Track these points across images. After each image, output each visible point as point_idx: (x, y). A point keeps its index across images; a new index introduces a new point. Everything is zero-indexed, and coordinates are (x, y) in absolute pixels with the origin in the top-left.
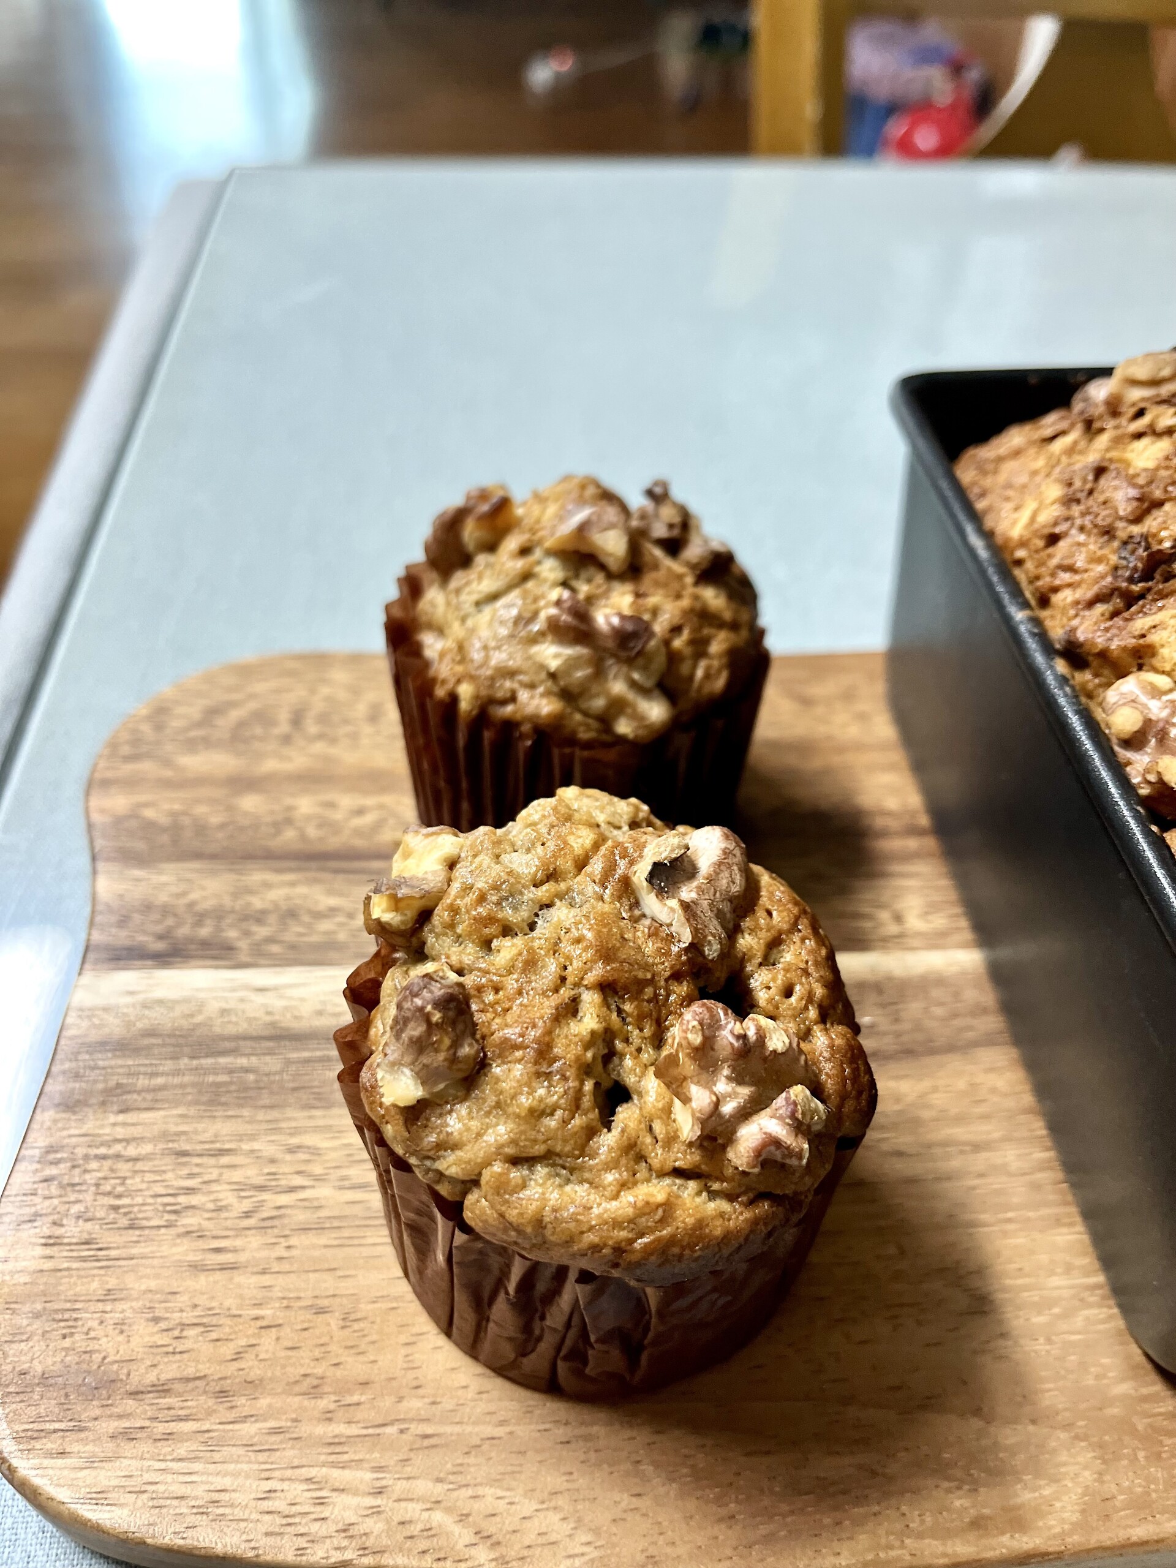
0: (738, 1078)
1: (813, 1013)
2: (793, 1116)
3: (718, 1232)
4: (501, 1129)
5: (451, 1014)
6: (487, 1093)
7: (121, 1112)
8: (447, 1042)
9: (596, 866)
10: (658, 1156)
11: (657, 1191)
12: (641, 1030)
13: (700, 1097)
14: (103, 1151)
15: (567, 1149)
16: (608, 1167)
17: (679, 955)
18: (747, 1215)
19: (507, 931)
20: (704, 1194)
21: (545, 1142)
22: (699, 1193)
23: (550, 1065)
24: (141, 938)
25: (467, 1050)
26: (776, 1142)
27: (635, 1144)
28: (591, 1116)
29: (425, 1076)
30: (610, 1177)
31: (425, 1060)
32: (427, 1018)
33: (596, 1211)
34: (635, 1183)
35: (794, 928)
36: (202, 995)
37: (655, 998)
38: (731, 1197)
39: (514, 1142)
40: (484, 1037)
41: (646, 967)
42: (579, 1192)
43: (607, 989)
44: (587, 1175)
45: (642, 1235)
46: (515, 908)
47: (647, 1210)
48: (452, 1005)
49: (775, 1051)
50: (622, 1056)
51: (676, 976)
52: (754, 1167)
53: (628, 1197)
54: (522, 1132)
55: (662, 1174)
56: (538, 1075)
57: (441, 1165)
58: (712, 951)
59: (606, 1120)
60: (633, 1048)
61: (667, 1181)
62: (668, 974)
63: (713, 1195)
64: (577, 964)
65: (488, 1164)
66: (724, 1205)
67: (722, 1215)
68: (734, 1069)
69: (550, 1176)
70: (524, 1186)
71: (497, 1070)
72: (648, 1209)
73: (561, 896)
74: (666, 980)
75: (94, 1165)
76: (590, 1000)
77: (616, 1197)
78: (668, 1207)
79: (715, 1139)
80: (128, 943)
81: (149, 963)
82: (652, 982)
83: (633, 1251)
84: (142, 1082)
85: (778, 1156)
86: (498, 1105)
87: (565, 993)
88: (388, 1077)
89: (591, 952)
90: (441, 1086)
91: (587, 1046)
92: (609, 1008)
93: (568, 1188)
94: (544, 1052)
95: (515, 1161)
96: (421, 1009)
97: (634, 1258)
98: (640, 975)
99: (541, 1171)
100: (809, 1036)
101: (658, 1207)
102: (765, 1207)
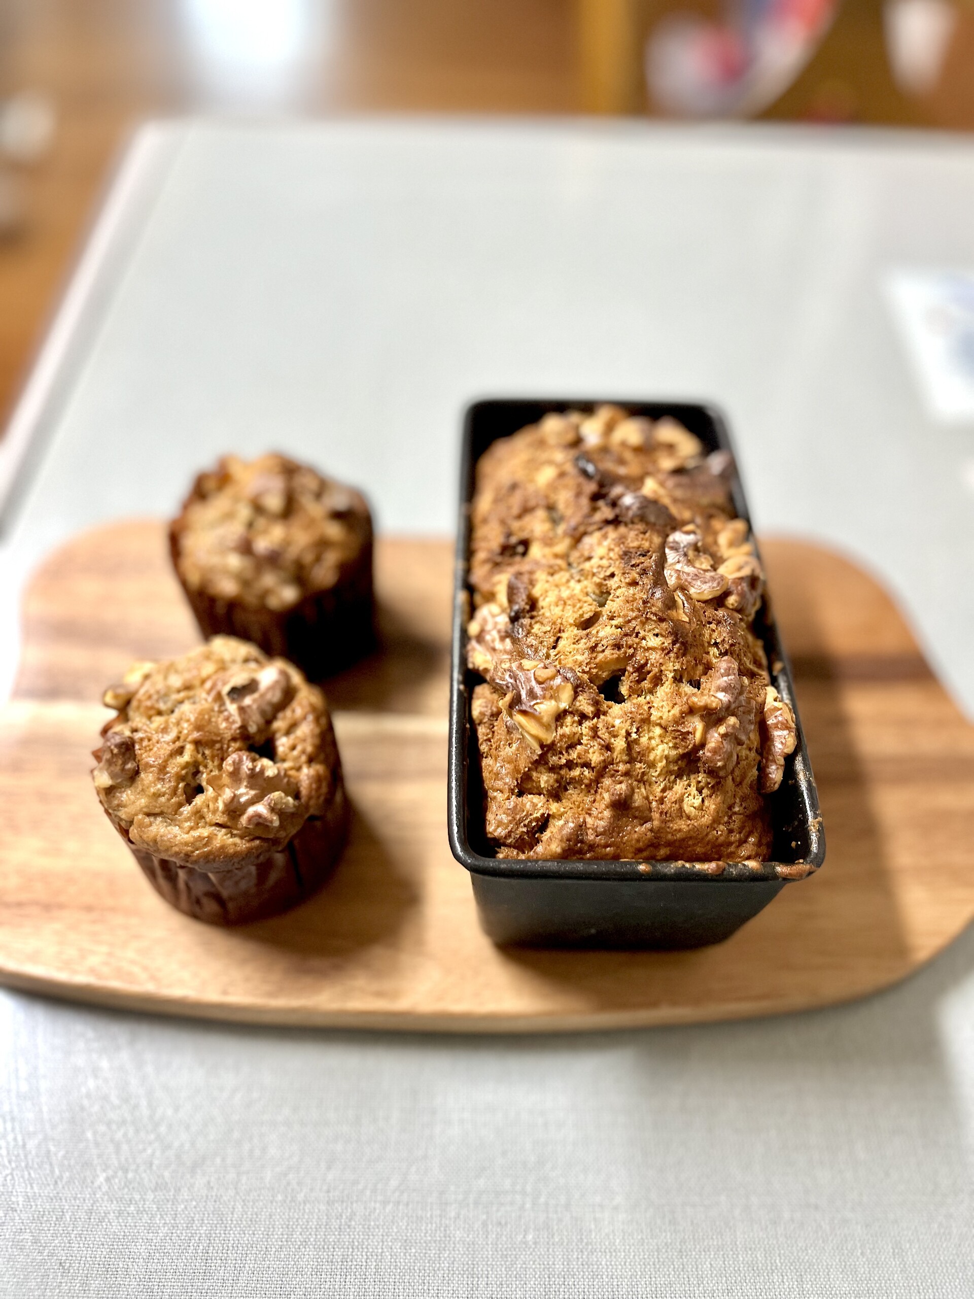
0: (251, 787)
1: (304, 758)
2: (269, 804)
3: (231, 851)
4: (143, 801)
5: (123, 750)
6: (139, 785)
8: (120, 762)
9: (208, 685)
10: (209, 817)
11: (205, 832)
12: (213, 762)
13: (228, 794)
15: (170, 811)
16: (188, 819)
17: (235, 730)
18: (248, 845)
19: (160, 713)
20: (229, 835)
21: (160, 807)
22: (226, 834)
23: (164, 775)
25: (129, 766)
26: (259, 816)
27: (200, 811)
28: (181, 798)
29: (113, 776)
30: (187, 824)
31: (112, 768)
32: (112, 751)
33: (178, 838)
34: (198, 828)
37: (221, 748)
38: (242, 837)
39: (147, 807)
40: (139, 761)
41: (218, 734)
42: (176, 830)
43: (197, 743)
44: (177, 823)
45: (197, 849)
46: (165, 703)
48: (124, 746)
49: (268, 777)
50: (203, 773)
51: (234, 739)
52: (249, 825)
53: (196, 833)
54: (150, 803)
55: (211, 825)
56: (159, 779)
57: (119, 814)
58: (253, 729)
59: (189, 801)
60: (208, 770)
61: (213, 828)
62: (229, 738)
63: (233, 836)
64: (185, 732)
65: (136, 815)
66: (237, 840)
67: (235, 845)
68: (248, 783)
69: (162, 822)
70: (151, 824)
71: (142, 775)
72: (200, 838)
73: (189, 698)
74: (229, 741)
76: (189, 748)
77: (188, 833)
78: (210, 838)
79: (235, 812)
82: (220, 741)
83: (193, 856)
85: (261, 821)
86: (143, 790)
87: (178, 744)
88: (99, 774)
89: (192, 726)
90: (119, 780)
91: (183, 769)
92: (198, 752)
93: (169, 828)
94: (162, 769)
95: (148, 815)
96: (109, 747)
97: (194, 859)
98: (215, 738)
99: (159, 819)
100: (299, 769)
101: (204, 838)
102: (257, 842)
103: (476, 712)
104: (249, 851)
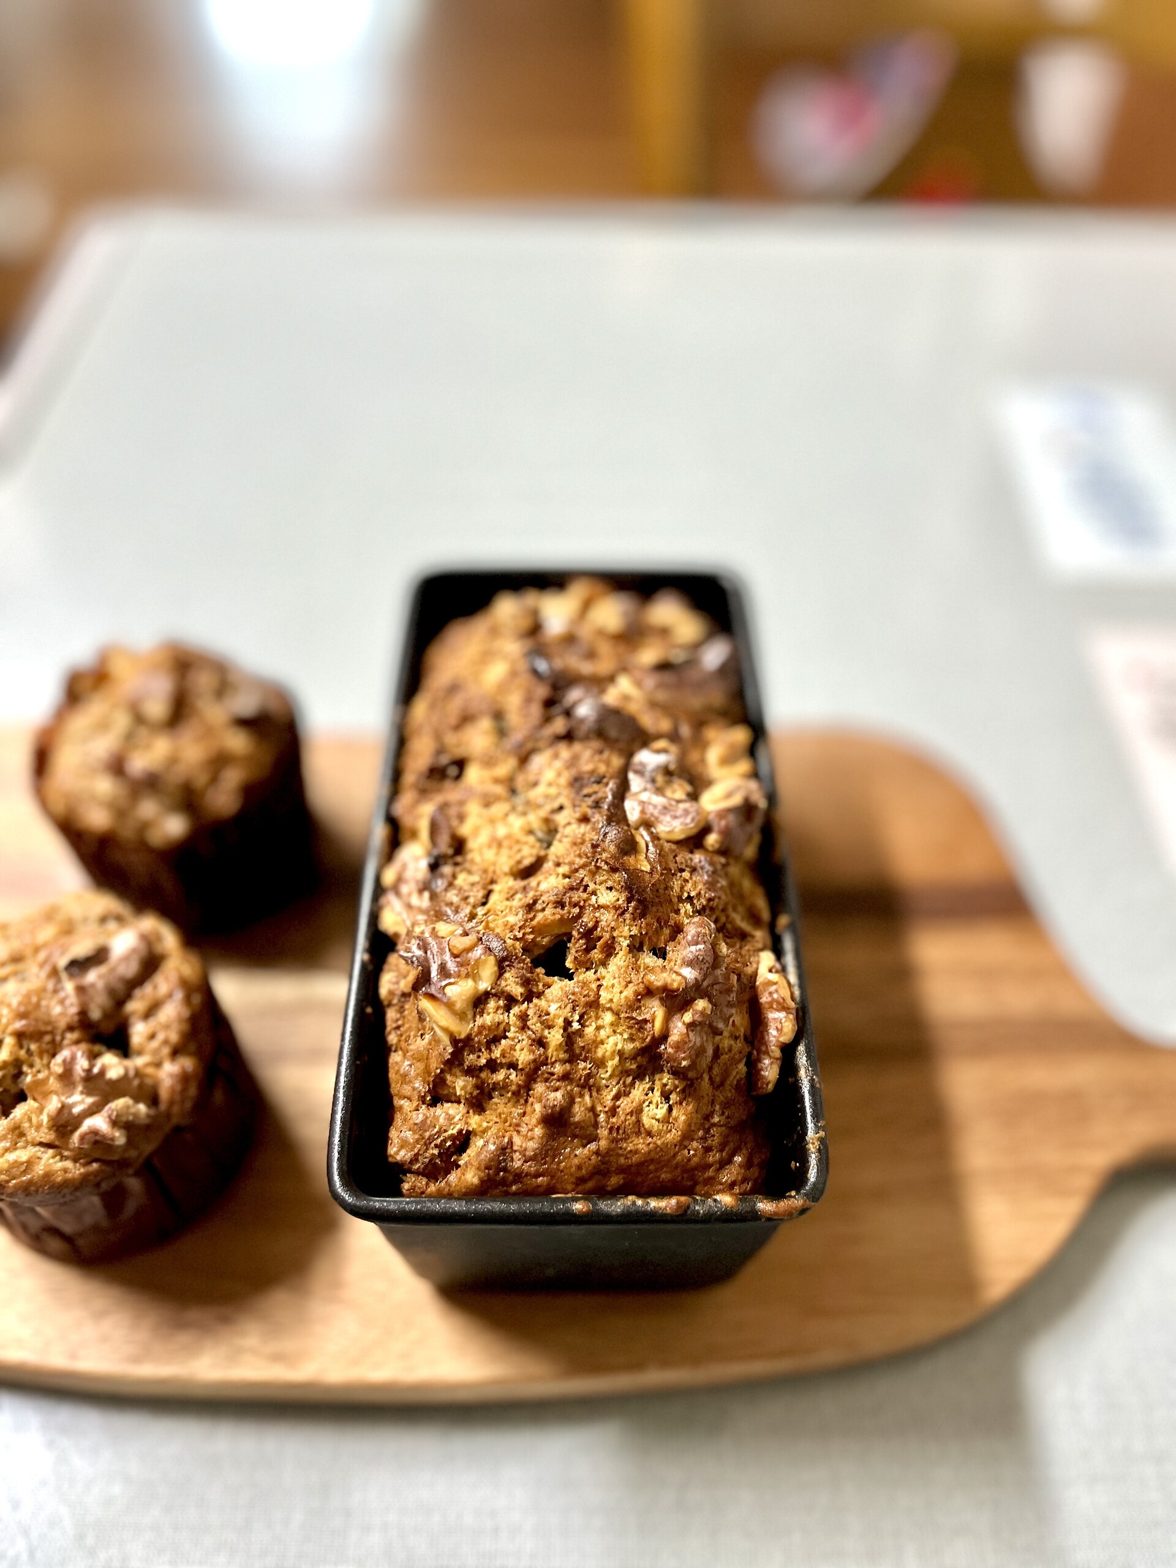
0: (88, 1092)
1: (166, 1051)
2: (110, 1117)
3: (59, 1179)
10: (32, 1134)
11: (22, 1155)
12: (42, 1060)
17: (72, 1016)
18: (82, 1170)
20: (57, 1157)
22: (53, 1157)
26: (95, 1132)
27: (20, 1127)
34: (15, 1149)
41: (50, 1023)
43: (20, 1036)
45: (14, 1179)
49: (110, 1079)
50: (27, 1074)
51: (70, 1028)
52: (82, 1144)
53: (11, 1157)
55: (34, 1145)
58: (95, 1014)
59: (9, 1111)
60: (33, 1070)
61: (38, 1148)
62: (64, 1027)
63: (63, 1158)
66: (69, 1164)
67: (65, 1170)
68: (85, 1087)
72: (16, 1164)
74: (63, 1031)
76: (9, 1042)
77: (2, 1156)
79: (65, 1127)
82: (52, 1033)
85: (97, 1138)
89: (15, 1013)
92: (21, 1047)
98: (43, 1028)
100: (158, 1065)
101: (22, 1163)
102: (95, 1165)
103: (384, 991)
104: (85, 1178)
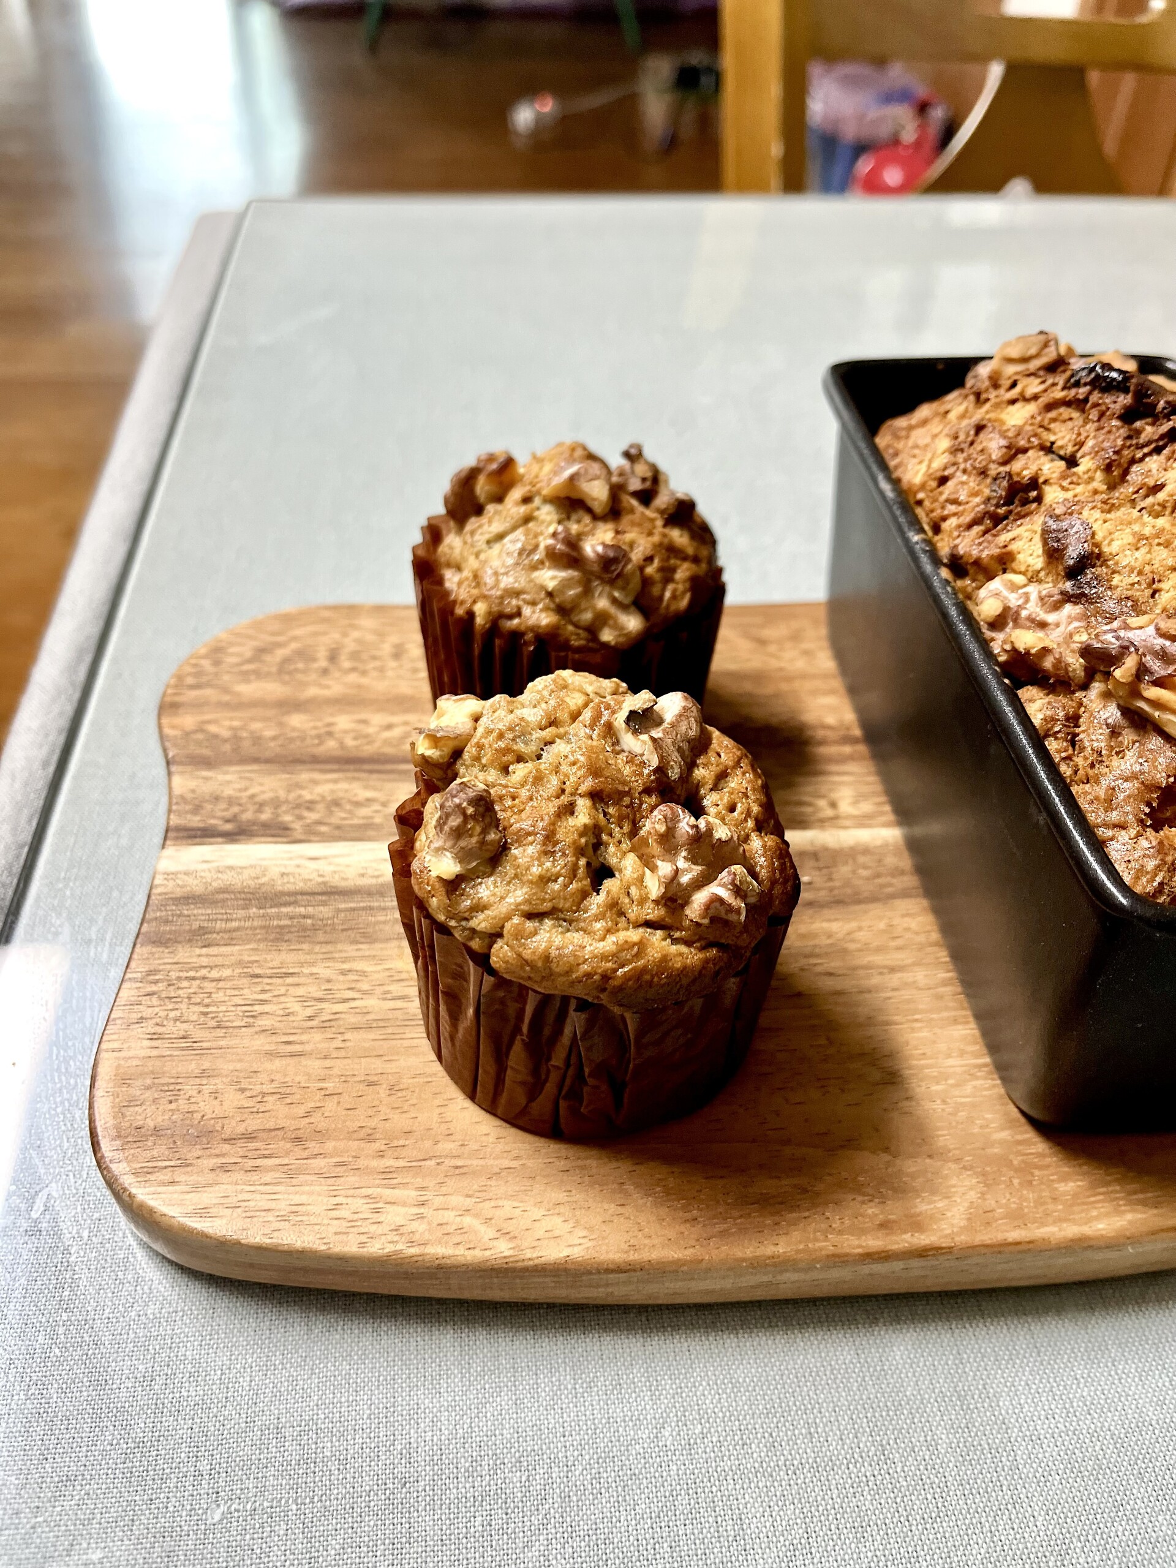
0: (693, 859)
1: (750, 824)
2: (733, 883)
4: (519, 893)
5: (481, 809)
6: (508, 868)
7: (205, 946)
8: (478, 829)
9: (587, 715)
11: (631, 936)
12: (621, 828)
13: (665, 868)
14: (192, 974)
15: (568, 905)
16: (597, 918)
17: (649, 775)
18: (701, 955)
19: (520, 759)
20: (669, 940)
21: (551, 901)
23: (554, 846)
24: (213, 822)
25: (492, 836)
26: (720, 900)
27: (617, 903)
28: (584, 882)
29: (462, 856)
30: (598, 925)
31: (463, 843)
32: (463, 812)
33: (588, 948)
34: (618, 930)
35: (737, 764)
36: (264, 863)
37: (631, 805)
38: (688, 943)
39: (528, 901)
40: (505, 829)
41: (624, 783)
42: (576, 937)
43: (596, 796)
44: (582, 924)
45: (623, 966)
46: (526, 743)
47: (626, 947)
48: (482, 803)
49: (719, 839)
50: (607, 845)
52: (704, 918)
53: (612, 939)
54: (534, 894)
55: (637, 925)
56: (546, 853)
57: (473, 923)
58: (674, 773)
59: (596, 887)
60: (615, 840)
61: (641, 930)
62: (640, 789)
63: (675, 941)
64: (573, 779)
65: (508, 918)
66: (683, 949)
67: (681, 954)
68: (689, 851)
69: (554, 926)
70: (535, 933)
71: (515, 851)
73: (560, 737)
74: (640, 793)
75: (185, 984)
76: (583, 805)
77: (603, 939)
78: (641, 945)
79: (676, 901)
80: (201, 825)
81: (220, 840)
82: (628, 793)
83: (616, 978)
84: (219, 925)
85: (720, 911)
86: (516, 876)
87: (565, 799)
88: (434, 859)
89: (583, 771)
90: (474, 864)
91: (581, 835)
92: (597, 810)
93: (568, 934)
94: (550, 838)
95: (530, 916)
96: (459, 806)
97: (617, 983)
98: (620, 788)
99: (548, 923)
100: (747, 839)
101: (635, 944)
102: (713, 952)
104: (705, 965)
